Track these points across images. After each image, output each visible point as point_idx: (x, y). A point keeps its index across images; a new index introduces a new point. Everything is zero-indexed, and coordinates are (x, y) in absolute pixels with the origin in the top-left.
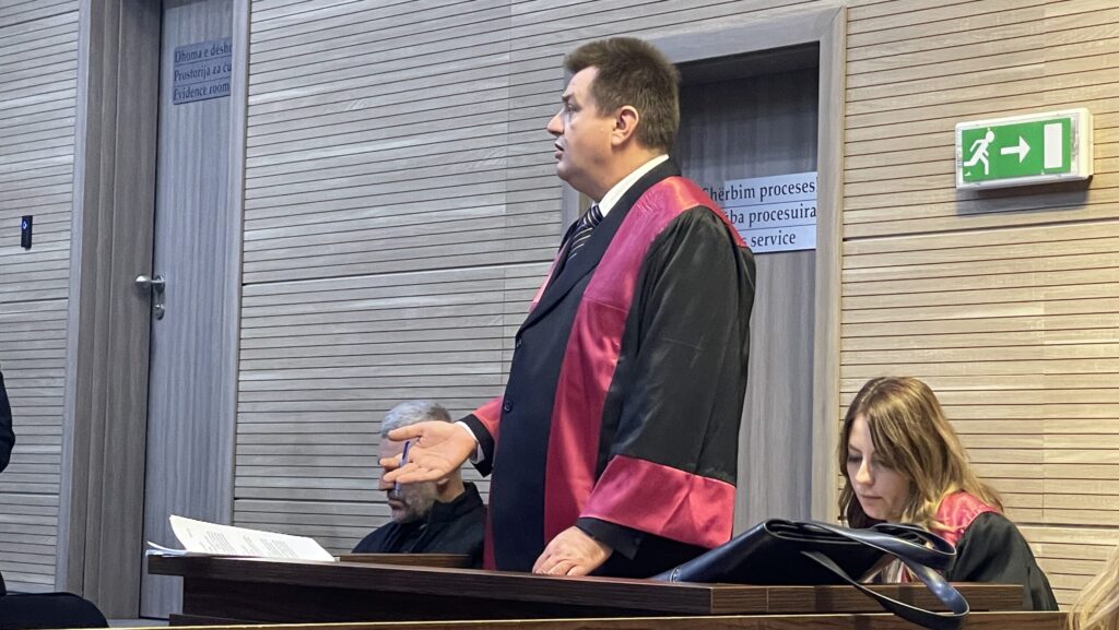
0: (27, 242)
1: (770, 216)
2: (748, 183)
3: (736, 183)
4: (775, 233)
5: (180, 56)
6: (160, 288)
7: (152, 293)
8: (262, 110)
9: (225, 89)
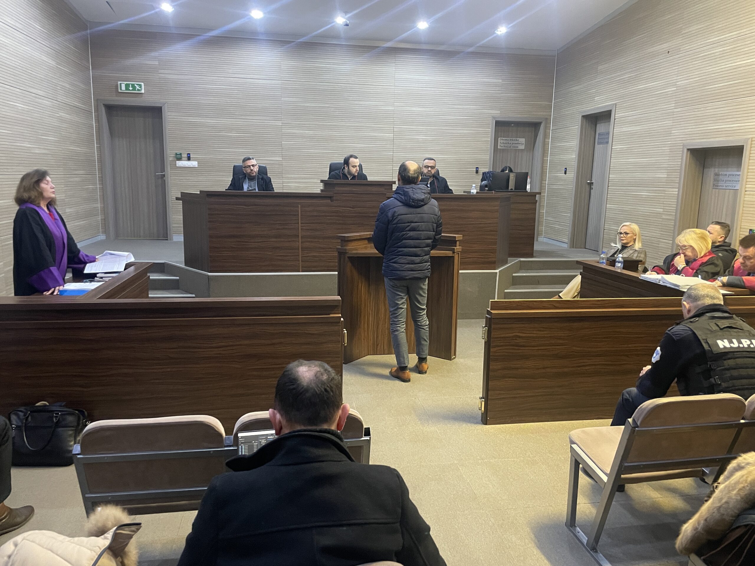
0: (565, 173)
1: (730, 181)
2: (725, 173)
3: (723, 173)
4: (731, 185)
5: (599, 134)
6: (592, 183)
7: (591, 184)
8: (615, 150)
9: (607, 142)
